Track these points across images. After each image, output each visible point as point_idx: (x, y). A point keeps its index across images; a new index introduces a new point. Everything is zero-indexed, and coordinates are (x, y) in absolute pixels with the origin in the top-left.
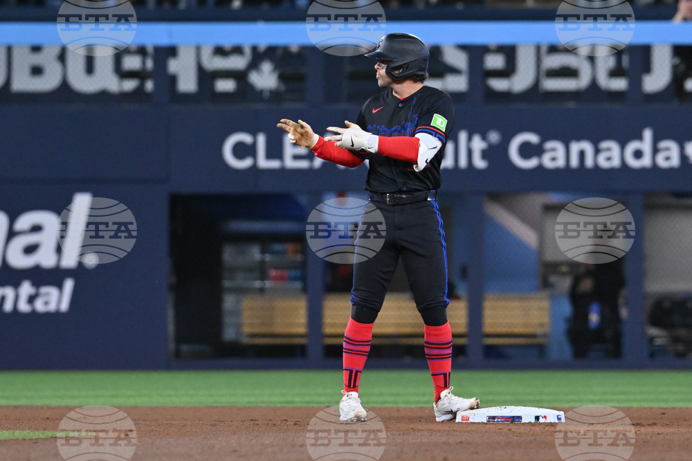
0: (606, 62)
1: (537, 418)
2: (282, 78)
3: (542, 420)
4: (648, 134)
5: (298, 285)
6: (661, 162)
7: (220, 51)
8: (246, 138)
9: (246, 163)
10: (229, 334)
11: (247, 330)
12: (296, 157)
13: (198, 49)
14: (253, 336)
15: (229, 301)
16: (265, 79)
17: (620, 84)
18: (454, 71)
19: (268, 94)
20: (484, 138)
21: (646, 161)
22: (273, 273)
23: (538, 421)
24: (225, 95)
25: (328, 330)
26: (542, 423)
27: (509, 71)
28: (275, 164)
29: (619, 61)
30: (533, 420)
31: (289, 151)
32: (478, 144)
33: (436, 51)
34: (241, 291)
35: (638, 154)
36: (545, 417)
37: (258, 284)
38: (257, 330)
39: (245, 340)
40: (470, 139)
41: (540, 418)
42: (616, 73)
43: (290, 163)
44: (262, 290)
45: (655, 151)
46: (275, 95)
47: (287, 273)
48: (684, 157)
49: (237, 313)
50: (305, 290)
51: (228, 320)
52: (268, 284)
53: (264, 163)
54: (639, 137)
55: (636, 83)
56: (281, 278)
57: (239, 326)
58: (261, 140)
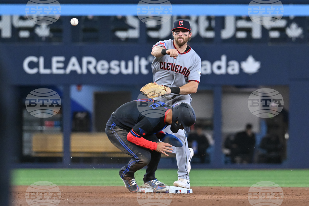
0: (204, 24)
1: (177, 191)
2: (52, 31)
3: (179, 192)
4: (224, 58)
5: (58, 128)
6: (230, 71)
7: (22, 18)
8: (34, 59)
9: (34, 71)
10: (26, 151)
11: (34, 149)
12: (58, 68)
13: (12, 17)
14: (37, 152)
15: (26, 136)
16: (43, 31)
17: (211, 34)
18: (132, 28)
19: (45, 39)
20: (147, 59)
21: (223, 71)
22: (47, 123)
23: (177, 192)
24: (24, 39)
25: (73, 150)
26: (178, 194)
27: (158, 28)
28: (47, 71)
29: (210, 23)
30: (174, 192)
31: (55, 65)
32: (144, 62)
33: (124, 19)
34: (32, 131)
35: (219, 68)
36: (180, 191)
37: (39, 128)
38: (39, 150)
39: (34, 155)
40: (140, 60)
41: (178, 191)
42: (209, 29)
43: (55, 71)
44: (41, 131)
45: (227, 66)
46: (48, 39)
47: (54, 123)
48: (241, 69)
49: (30, 142)
50: (62, 131)
51: (25, 145)
52: (45, 128)
53: (43, 71)
54: (220, 59)
55: (218, 34)
56: (51, 125)
57: (30, 148)
58: (42, 60)
